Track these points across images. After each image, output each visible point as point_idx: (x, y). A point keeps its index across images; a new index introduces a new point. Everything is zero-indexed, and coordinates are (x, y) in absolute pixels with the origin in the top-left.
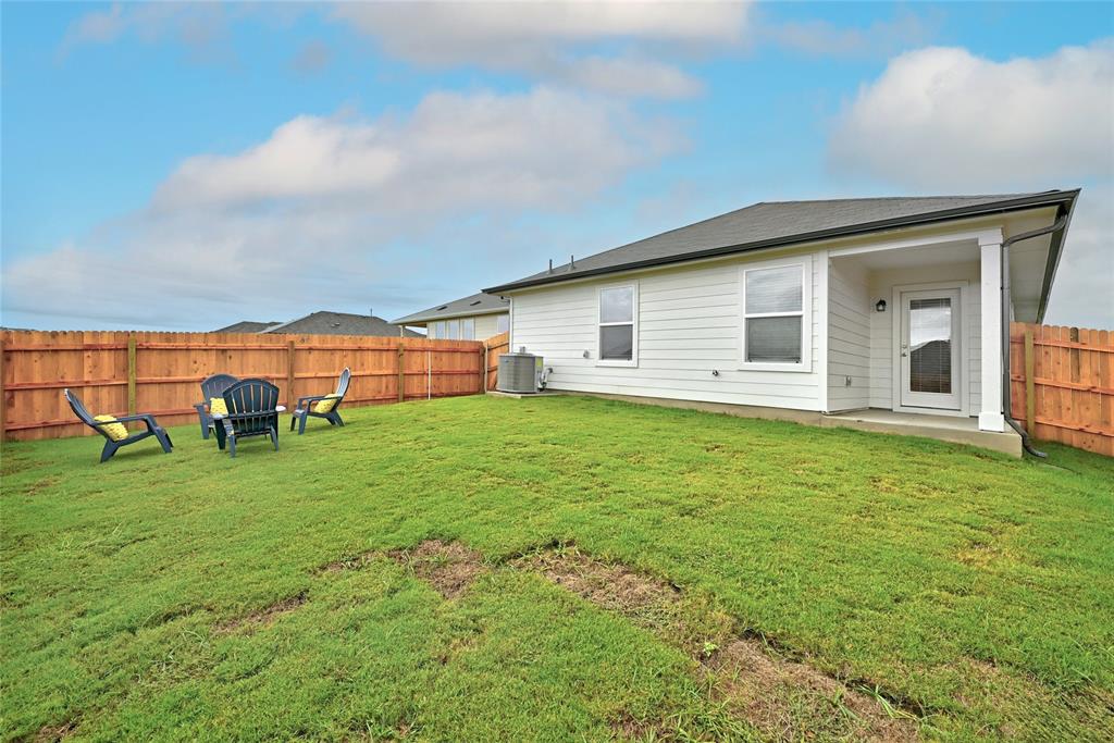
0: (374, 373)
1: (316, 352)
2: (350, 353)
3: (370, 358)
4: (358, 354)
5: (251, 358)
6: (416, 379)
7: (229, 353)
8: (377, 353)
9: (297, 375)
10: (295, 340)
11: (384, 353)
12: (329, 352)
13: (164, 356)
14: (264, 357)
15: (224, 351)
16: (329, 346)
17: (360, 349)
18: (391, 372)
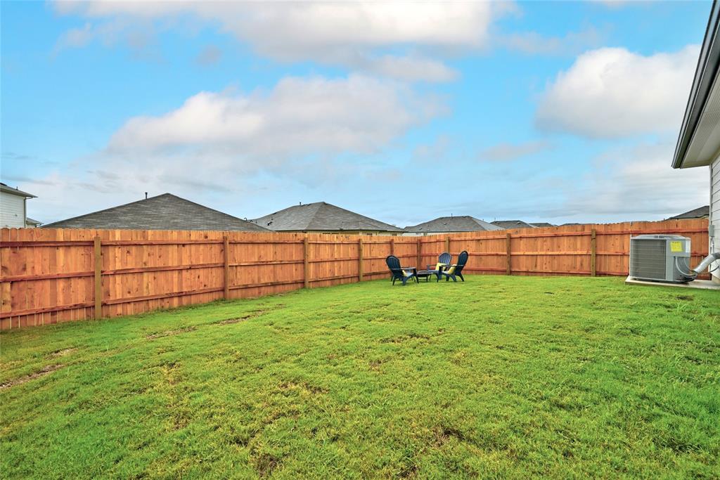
0: (568, 253)
1: (525, 239)
2: (549, 239)
3: (565, 241)
4: (555, 239)
5: (491, 243)
6: (613, 260)
7: (481, 241)
8: (571, 238)
9: (513, 253)
10: (511, 233)
11: (579, 238)
12: (533, 239)
13: (458, 243)
14: (497, 243)
15: (479, 240)
16: (533, 235)
17: (556, 236)
18: (585, 253)
